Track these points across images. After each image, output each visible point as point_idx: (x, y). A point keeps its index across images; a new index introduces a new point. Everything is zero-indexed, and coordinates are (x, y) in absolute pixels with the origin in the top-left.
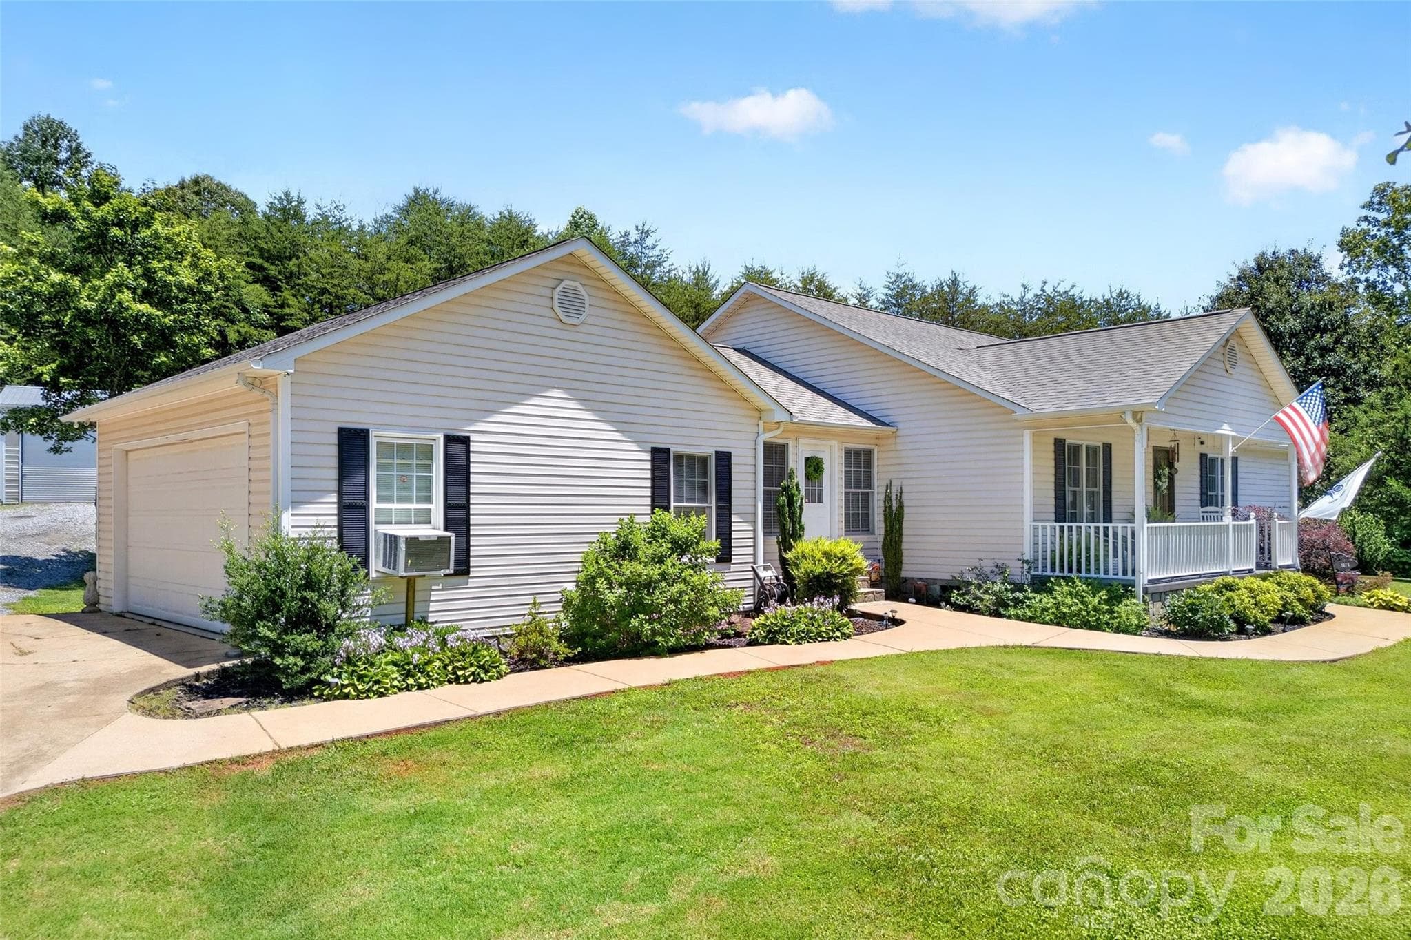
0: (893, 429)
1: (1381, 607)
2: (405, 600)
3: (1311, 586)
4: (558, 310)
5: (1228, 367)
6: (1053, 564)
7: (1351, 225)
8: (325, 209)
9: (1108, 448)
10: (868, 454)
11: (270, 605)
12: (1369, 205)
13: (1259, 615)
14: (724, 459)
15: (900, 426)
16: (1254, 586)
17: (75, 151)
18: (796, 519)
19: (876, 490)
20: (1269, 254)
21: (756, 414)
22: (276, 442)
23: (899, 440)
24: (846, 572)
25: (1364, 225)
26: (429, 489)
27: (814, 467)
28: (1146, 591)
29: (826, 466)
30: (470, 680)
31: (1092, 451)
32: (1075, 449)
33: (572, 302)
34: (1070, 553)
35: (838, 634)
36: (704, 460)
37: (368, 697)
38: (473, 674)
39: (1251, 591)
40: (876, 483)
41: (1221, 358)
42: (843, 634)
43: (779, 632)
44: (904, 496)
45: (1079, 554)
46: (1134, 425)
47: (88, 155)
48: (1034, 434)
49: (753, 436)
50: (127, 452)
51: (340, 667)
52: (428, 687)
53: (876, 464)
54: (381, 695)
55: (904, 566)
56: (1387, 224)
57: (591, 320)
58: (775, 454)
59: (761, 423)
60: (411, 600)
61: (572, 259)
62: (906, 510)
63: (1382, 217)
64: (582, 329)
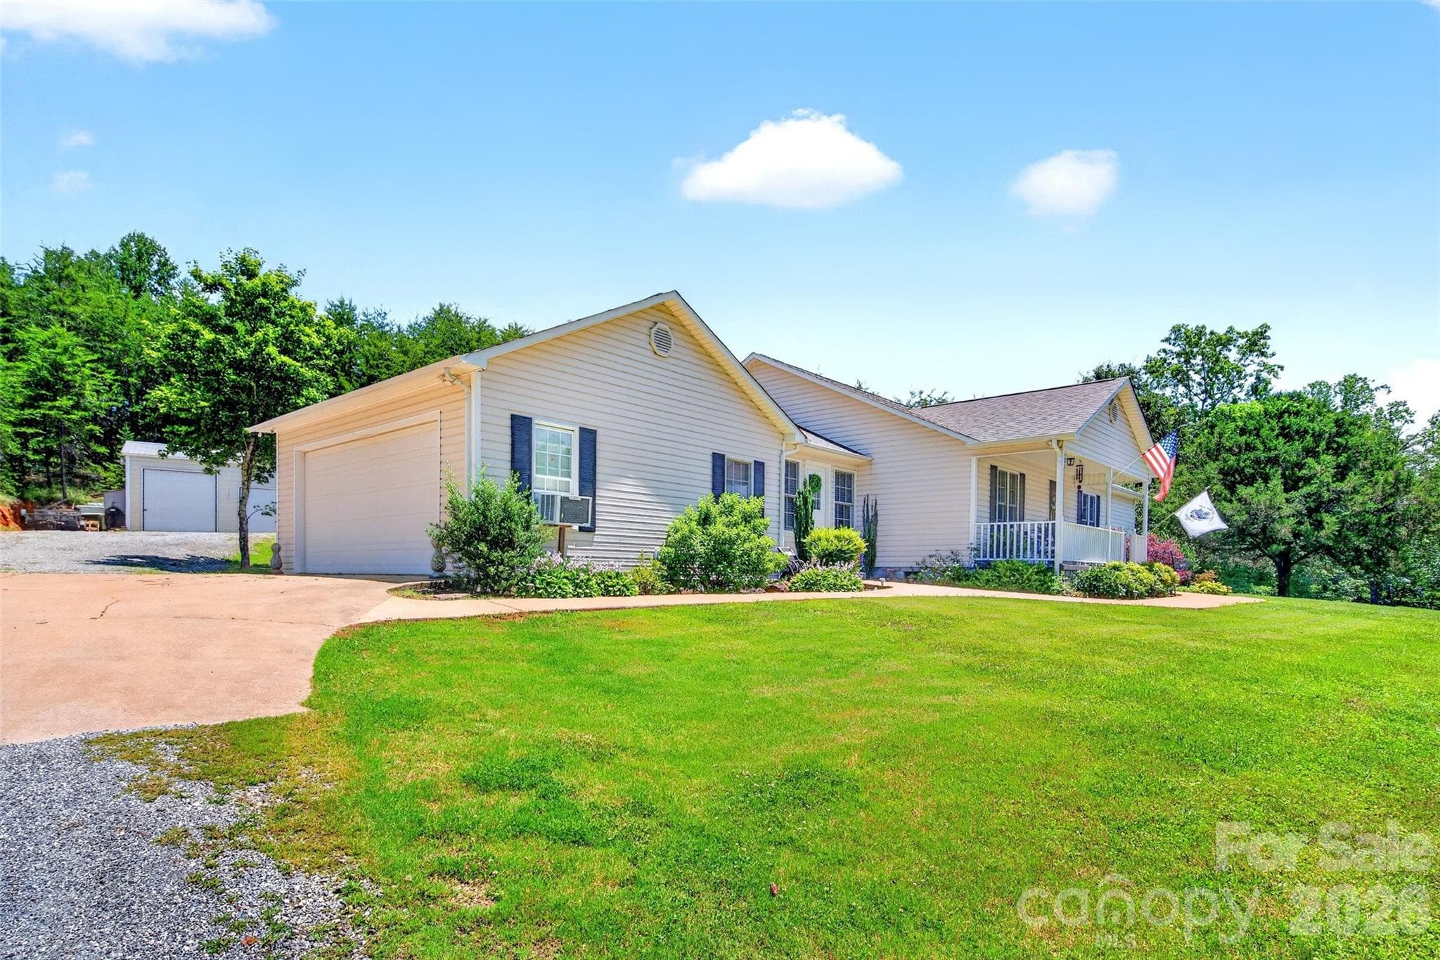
0: (869, 458)
1: (1209, 592)
2: (557, 546)
3: (1168, 572)
4: (654, 345)
5: (1112, 418)
6: (992, 552)
7: (1154, 355)
8: (369, 317)
9: (1023, 475)
10: (850, 476)
11: (480, 532)
12: (1167, 340)
13: (1139, 587)
14: (760, 466)
15: (875, 456)
16: (1134, 568)
17: (163, 264)
18: (808, 516)
19: (855, 504)
20: (1105, 368)
21: (781, 436)
22: (470, 419)
23: (873, 467)
24: (852, 549)
25: (1163, 355)
26: (569, 467)
27: (815, 481)
28: (1061, 567)
29: (823, 482)
30: (618, 593)
31: (1013, 477)
32: (1003, 474)
33: (663, 341)
34: (1005, 544)
35: (854, 587)
36: (746, 466)
37: (555, 597)
38: (619, 590)
39: (1132, 571)
40: (855, 498)
41: (1108, 412)
42: (858, 588)
43: (814, 584)
44: (878, 508)
45: (1012, 544)
46: (1058, 450)
47: (174, 268)
48: (979, 460)
49: (778, 453)
50: (305, 453)
51: (533, 577)
52: (591, 596)
53: (855, 485)
54: (563, 597)
55: (877, 559)
56: (1179, 355)
57: (674, 355)
58: (792, 468)
59: (784, 444)
60: (561, 545)
61: (662, 308)
62: (879, 518)
63: (1177, 349)
64: (668, 360)
